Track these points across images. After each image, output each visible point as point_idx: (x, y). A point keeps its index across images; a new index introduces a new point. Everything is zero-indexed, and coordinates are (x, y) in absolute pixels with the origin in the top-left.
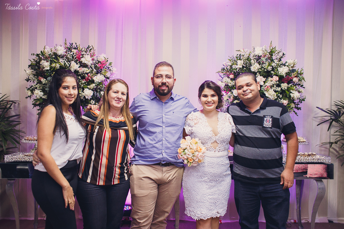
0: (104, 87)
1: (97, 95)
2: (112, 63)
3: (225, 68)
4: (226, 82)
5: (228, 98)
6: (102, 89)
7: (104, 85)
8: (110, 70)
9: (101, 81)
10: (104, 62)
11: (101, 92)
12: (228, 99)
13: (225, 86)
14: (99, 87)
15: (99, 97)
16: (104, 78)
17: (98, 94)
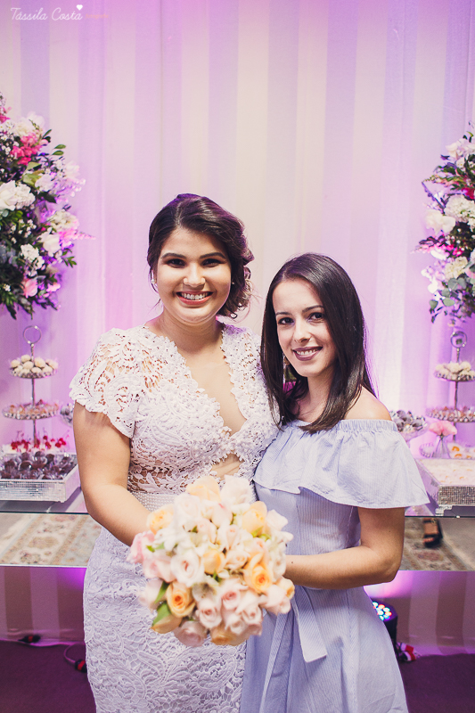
0: (32, 230)
1: (8, 258)
2: (64, 147)
3: (460, 164)
4: (461, 215)
5: (467, 271)
6: (26, 236)
7: (30, 222)
8: (56, 170)
9: (19, 207)
10: (31, 141)
11: (22, 247)
12: (463, 276)
13: (456, 228)
14: (14, 228)
15: (15, 265)
16: (32, 198)
17: (12, 254)
